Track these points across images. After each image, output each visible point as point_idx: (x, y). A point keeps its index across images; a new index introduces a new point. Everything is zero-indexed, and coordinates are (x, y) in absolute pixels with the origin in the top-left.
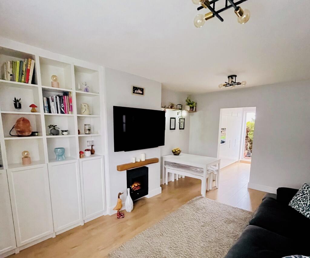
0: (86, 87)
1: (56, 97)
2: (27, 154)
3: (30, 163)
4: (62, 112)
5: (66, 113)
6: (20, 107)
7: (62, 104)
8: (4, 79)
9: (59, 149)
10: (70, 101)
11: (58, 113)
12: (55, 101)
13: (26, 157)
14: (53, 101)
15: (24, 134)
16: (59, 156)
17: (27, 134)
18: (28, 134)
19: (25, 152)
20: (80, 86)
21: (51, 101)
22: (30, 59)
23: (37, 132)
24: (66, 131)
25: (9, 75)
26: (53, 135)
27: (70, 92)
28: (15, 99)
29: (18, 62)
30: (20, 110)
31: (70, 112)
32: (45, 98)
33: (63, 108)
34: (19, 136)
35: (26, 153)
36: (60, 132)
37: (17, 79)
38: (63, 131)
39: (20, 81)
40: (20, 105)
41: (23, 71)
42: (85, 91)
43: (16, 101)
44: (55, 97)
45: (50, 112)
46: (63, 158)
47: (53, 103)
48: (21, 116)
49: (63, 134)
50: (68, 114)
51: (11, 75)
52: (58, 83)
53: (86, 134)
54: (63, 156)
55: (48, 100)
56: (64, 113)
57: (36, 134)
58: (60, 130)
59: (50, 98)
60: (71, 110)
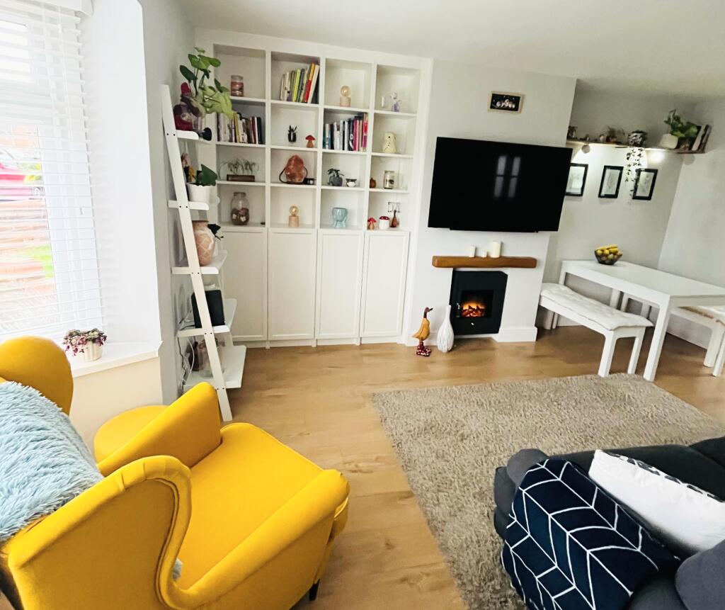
0: (395, 102)
1: (344, 123)
2: (296, 211)
3: (298, 224)
4: (350, 149)
5: (355, 149)
6: (294, 140)
7: (351, 135)
8: (280, 100)
9: (338, 210)
10: (365, 129)
11: (343, 149)
12: (341, 129)
13: (294, 215)
14: (338, 129)
15: (294, 180)
16: (337, 221)
17: (297, 180)
18: (299, 180)
19: (294, 207)
20: (385, 102)
21: (335, 128)
22: (313, 65)
23: (313, 179)
24: (353, 181)
25: (286, 92)
26: (333, 185)
27: (366, 113)
28: (290, 127)
29: (299, 72)
30: (294, 144)
31: (361, 149)
32: (327, 126)
33: (352, 141)
34: (288, 183)
35: (294, 210)
36: (344, 182)
37: (294, 98)
38: (348, 180)
39: (298, 100)
40: (295, 136)
41: (303, 84)
42: (392, 111)
43: (291, 130)
44: (342, 122)
45: (332, 147)
46: (342, 225)
47: (338, 132)
48: (294, 154)
49: (348, 186)
50: (359, 150)
51: (288, 92)
52: (349, 100)
53: (385, 188)
54: (343, 222)
55: (332, 127)
56: (352, 150)
57: (311, 182)
58: (344, 179)
59: (335, 124)
60: (364, 145)
